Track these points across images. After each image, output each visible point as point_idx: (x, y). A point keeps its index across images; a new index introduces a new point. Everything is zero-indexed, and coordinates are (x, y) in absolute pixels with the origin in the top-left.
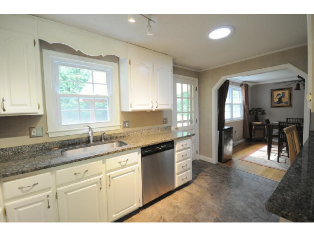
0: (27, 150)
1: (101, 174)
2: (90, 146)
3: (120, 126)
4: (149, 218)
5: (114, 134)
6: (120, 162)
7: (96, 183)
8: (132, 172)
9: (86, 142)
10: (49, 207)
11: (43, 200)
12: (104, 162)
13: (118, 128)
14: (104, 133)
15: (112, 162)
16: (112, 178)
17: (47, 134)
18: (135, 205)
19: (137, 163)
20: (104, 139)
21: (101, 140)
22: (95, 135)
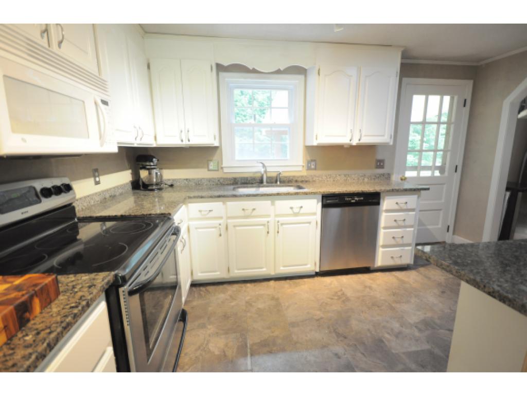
0: (206, 183)
1: (269, 216)
2: (263, 187)
3: (303, 166)
4: (325, 286)
5: (294, 176)
6: (292, 208)
7: (264, 225)
8: (308, 225)
9: (260, 182)
10: (220, 235)
11: (216, 227)
12: (273, 204)
13: (300, 169)
14: (280, 174)
15: (283, 205)
16: (282, 224)
17: (222, 168)
18: (309, 266)
19: (315, 214)
20: (280, 182)
21: (276, 182)
22: (269, 175)
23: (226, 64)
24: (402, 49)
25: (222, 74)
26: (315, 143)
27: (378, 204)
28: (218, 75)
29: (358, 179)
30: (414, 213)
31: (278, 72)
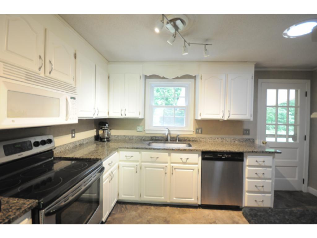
0: (135, 139)
1: (167, 163)
2: (167, 143)
3: (194, 131)
5: (188, 138)
6: (181, 159)
7: (163, 168)
8: (192, 170)
9: (165, 140)
10: (137, 172)
11: (134, 167)
12: (170, 155)
13: (192, 133)
14: (178, 136)
15: (176, 156)
16: (175, 169)
17: (145, 130)
18: (193, 199)
20: (179, 140)
21: (176, 140)
22: (172, 136)
23: (148, 75)
24: (255, 63)
25: (147, 80)
26: (199, 118)
27: (242, 160)
28: (145, 80)
29: (231, 141)
30: (271, 169)
31: (177, 78)
